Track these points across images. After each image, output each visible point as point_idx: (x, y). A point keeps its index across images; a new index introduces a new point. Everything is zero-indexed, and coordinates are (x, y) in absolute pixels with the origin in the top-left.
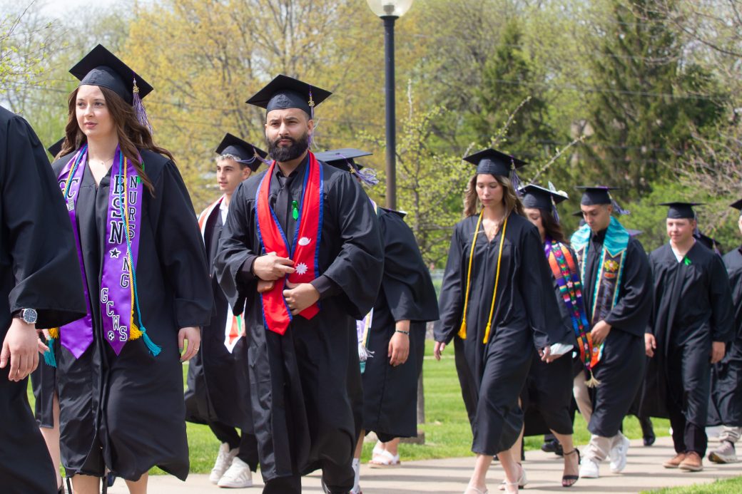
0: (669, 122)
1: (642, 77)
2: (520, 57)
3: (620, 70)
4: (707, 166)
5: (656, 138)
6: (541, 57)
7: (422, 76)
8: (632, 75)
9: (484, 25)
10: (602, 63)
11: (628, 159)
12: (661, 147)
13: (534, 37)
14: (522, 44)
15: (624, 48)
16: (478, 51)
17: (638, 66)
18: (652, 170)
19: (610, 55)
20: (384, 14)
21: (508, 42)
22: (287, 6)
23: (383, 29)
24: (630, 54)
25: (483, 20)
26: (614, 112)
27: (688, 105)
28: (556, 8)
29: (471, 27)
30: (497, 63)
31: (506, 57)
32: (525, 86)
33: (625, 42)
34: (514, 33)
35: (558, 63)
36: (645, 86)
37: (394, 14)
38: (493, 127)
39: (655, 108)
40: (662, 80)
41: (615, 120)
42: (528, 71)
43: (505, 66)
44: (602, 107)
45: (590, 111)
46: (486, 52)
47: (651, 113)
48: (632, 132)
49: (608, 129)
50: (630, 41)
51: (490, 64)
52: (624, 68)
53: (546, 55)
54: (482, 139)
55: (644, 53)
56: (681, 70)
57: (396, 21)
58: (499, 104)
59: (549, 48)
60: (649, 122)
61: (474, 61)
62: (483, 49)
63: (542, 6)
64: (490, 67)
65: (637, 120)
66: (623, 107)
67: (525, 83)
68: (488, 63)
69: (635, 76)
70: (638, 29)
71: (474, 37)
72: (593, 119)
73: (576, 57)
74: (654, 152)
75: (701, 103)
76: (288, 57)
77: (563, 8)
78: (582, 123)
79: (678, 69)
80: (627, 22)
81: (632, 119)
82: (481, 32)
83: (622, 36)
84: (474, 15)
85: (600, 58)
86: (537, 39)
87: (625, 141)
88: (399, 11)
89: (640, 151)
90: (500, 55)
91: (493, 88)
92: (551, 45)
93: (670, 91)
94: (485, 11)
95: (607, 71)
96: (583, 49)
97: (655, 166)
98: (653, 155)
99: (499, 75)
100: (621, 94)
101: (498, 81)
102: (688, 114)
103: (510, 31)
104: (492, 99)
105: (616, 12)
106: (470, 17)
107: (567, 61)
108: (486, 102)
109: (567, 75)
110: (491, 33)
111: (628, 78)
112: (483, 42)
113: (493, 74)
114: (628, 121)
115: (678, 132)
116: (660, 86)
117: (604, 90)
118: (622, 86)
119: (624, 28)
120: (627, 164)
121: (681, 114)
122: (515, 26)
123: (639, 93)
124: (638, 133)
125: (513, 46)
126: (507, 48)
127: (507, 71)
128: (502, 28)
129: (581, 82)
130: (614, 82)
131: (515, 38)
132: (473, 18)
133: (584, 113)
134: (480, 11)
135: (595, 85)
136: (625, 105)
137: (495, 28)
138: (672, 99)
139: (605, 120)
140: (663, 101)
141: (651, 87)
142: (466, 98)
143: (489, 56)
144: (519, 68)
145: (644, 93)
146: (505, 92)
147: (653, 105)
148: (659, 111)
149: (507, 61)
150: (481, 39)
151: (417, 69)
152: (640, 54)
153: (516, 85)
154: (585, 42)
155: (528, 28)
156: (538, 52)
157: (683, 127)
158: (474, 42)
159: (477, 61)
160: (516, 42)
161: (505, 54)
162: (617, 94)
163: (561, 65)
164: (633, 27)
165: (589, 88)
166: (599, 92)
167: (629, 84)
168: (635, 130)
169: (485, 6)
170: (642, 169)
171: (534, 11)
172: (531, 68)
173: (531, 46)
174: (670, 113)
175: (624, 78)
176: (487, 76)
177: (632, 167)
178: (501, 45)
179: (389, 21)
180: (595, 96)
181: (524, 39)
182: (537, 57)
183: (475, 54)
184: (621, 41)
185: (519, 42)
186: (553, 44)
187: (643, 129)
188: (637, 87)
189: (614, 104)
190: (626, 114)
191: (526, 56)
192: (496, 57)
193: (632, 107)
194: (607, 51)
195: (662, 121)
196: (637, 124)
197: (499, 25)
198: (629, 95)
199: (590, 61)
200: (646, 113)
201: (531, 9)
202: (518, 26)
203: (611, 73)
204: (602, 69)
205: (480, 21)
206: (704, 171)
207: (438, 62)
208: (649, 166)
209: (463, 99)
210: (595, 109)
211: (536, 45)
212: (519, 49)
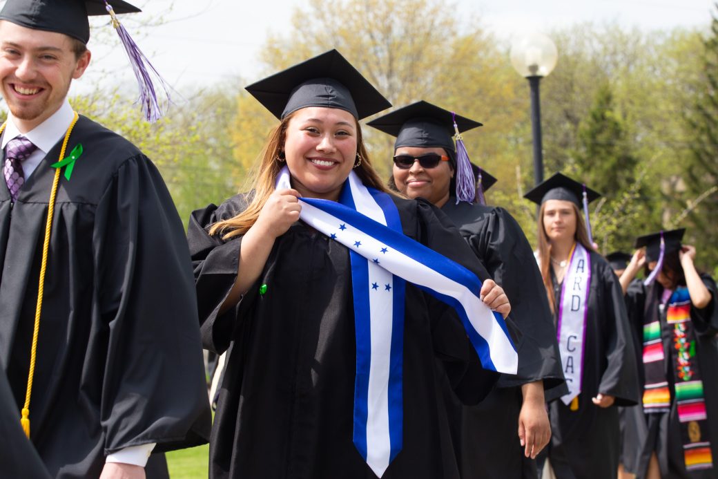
2: (613, 117)
3: (711, 125)
6: (633, 117)
9: (576, 89)
10: (694, 120)
13: (625, 98)
14: (615, 104)
15: (714, 103)
16: (570, 114)
19: (701, 112)
20: (529, 74)
21: (601, 104)
22: (388, 77)
23: (528, 89)
25: (574, 83)
26: (707, 167)
28: (645, 69)
29: (563, 91)
30: (591, 124)
31: (600, 119)
32: (619, 146)
34: (605, 95)
35: (650, 121)
37: (539, 73)
41: (708, 175)
42: (620, 131)
43: (598, 126)
44: (695, 163)
45: (682, 167)
46: (579, 115)
49: (700, 183)
51: (584, 126)
53: (638, 116)
57: (542, 81)
58: (593, 164)
59: (641, 108)
61: (567, 123)
62: (575, 111)
63: (631, 67)
64: (584, 128)
66: (715, 162)
67: (619, 142)
68: (581, 126)
71: (566, 101)
72: (686, 175)
73: (666, 116)
78: (673, 179)
82: (573, 96)
83: (713, 93)
84: (566, 79)
85: (689, 114)
86: (628, 100)
88: (544, 71)
90: (594, 117)
91: (588, 148)
92: (642, 105)
94: (576, 75)
95: (699, 127)
96: (672, 107)
99: (593, 135)
100: (712, 149)
101: (593, 141)
103: (602, 93)
104: (588, 158)
105: (706, 70)
106: (562, 82)
107: (658, 119)
108: (582, 162)
110: (582, 96)
112: (575, 105)
113: (587, 134)
117: (697, 146)
118: (713, 140)
119: (714, 84)
122: (606, 88)
125: (606, 107)
126: (599, 110)
127: (600, 131)
128: (593, 91)
129: (671, 139)
130: (704, 138)
131: (607, 99)
132: (564, 82)
133: (677, 169)
134: (571, 74)
135: (687, 142)
137: (587, 91)
139: (698, 176)
143: (583, 118)
144: (612, 128)
146: (599, 152)
149: (601, 122)
150: (573, 102)
151: (511, 134)
153: (611, 145)
154: (675, 101)
155: (619, 88)
156: (630, 112)
158: (567, 106)
159: (570, 123)
160: (608, 104)
161: (599, 115)
162: (709, 149)
163: (653, 124)
165: (681, 145)
166: (691, 148)
169: (576, 70)
171: (626, 73)
172: (624, 128)
173: (622, 107)
176: (581, 136)
178: (594, 107)
179: (535, 81)
180: (687, 152)
181: (616, 100)
182: (629, 117)
183: (569, 117)
184: (711, 98)
185: (611, 104)
186: (644, 103)
189: (706, 159)
191: (617, 115)
192: (590, 119)
194: (699, 108)
197: (590, 88)
199: (681, 119)
201: (620, 71)
202: (610, 89)
203: (702, 129)
204: (695, 126)
205: (571, 84)
210: (688, 165)
211: (628, 105)
212: (611, 110)
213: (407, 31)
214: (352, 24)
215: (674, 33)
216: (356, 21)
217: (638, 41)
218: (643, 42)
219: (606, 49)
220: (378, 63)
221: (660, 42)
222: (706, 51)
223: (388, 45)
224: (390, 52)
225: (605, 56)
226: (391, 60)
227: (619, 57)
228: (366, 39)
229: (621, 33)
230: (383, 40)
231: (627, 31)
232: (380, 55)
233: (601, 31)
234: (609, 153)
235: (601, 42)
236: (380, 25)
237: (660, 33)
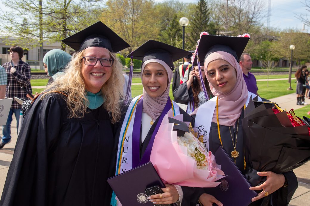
2: (177, 21)
3: (197, 24)
8: (199, 25)
15: (198, 20)
17: (200, 23)
21: (175, 18)
30: (172, 22)
43: (174, 22)
44: (193, 31)
46: (170, 20)
50: (199, 18)
51: (171, 22)
56: (208, 24)
58: (172, 30)
67: (178, 26)
70: (201, 16)
71: (168, 16)
72: (191, 33)
76: (133, 21)
78: (188, 34)
83: (197, 17)
85: (194, 22)
88: (186, 25)
90: (173, 20)
91: (171, 26)
99: (173, 24)
103: (175, 16)
105: (196, 12)
108: (170, 29)
110: (171, 16)
112: (170, 18)
113: (171, 24)
117: (193, 28)
130: (195, 26)
132: (167, 13)
144: (176, 23)
158: (168, 18)
164: (199, 15)
169: (170, 10)
178: (173, 18)
179: (184, 27)
185: (177, 17)
194: (195, 20)
197: (173, 14)
203: (195, 24)
204: (193, 24)
205: (169, 13)
207: (161, 21)
210: (191, 31)
212: (177, 19)
215: (190, 4)
218: (183, 5)
219: (176, 6)
221: (187, 5)
222: (197, 9)
225: (176, 8)
227: (179, 8)
229: (179, 3)
231: (181, 3)
234: (176, 28)
237: (187, 4)
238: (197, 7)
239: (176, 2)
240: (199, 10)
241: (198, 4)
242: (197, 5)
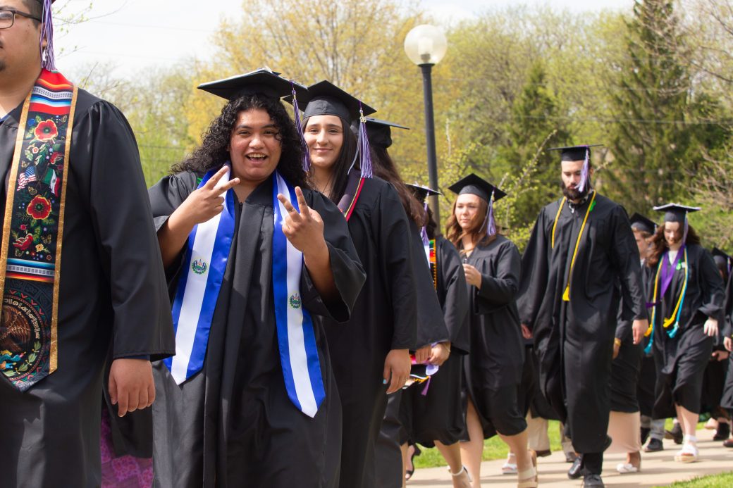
0: (683, 147)
1: (656, 107)
2: (545, 94)
3: (636, 101)
4: (719, 184)
5: (671, 160)
6: (564, 93)
7: (457, 116)
8: (647, 105)
9: (511, 67)
10: (619, 96)
11: (646, 181)
12: (676, 169)
13: (556, 75)
14: (547, 82)
15: (639, 82)
16: (506, 91)
17: (652, 98)
18: (668, 191)
19: (626, 89)
20: (422, 62)
21: (534, 81)
22: (333, 58)
23: (421, 75)
24: (644, 86)
25: (509, 62)
26: (632, 140)
27: (698, 130)
28: (575, 48)
29: (499, 69)
30: (525, 100)
31: (533, 95)
32: (551, 120)
33: (639, 76)
34: (538, 73)
35: (579, 97)
36: (659, 115)
37: (430, 61)
38: (524, 159)
39: (669, 135)
40: (673, 109)
41: (633, 147)
42: (553, 106)
43: (532, 102)
44: (621, 135)
45: (610, 139)
46: (514, 91)
47: (665, 139)
48: (648, 157)
49: (627, 155)
50: (644, 75)
51: (519, 102)
52: (640, 100)
53: (568, 92)
54: (515, 169)
55: (656, 85)
56: (692, 99)
58: (528, 137)
59: (571, 85)
60: (664, 148)
61: (504, 100)
62: (511, 88)
63: (563, 47)
64: (519, 105)
65: (653, 145)
66: (640, 135)
67: (551, 117)
68: (516, 102)
69: (650, 106)
70: (651, 64)
71: (502, 78)
72: (613, 147)
73: (596, 92)
74: (670, 174)
75: (710, 128)
77: (581, 48)
78: (604, 151)
79: (688, 98)
80: (640, 58)
81: (648, 145)
82: (508, 74)
83: (636, 71)
84: (502, 58)
85: (618, 91)
86: (559, 78)
87: (643, 165)
88: (434, 59)
89: (657, 173)
90: (528, 93)
91: (522, 123)
92: (572, 82)
93: (682, 118)
94: (512, 55)
95: (624, 103)
96: (601, 84)
97: (672, 186)
98: (670, 177)
99: (527, 111)
100: (637, 123)
101: (526, 117)
102: (698, 138)
103: (535, 71)
104: (522, 133)
105: (629, 50)
106: (498, 61)
107: (587, 95)
108: (517, 136)
109: (588, 108)
110: (517, 74)
111: (643, 108)
112: (510, 82)
113: (521, 110)
114: (645, 146)
115: (690, 155)
116: (671, 114)
117: (622, 120)
118: (638, 116)
119: (638, 63)
120: (647, 185)
121: (692, 138)
122: (539, 67)
123: (654, 122)
124: (655, 157)
125: (538, 84)
126: (532, 87)
127: (534, 107)
128: (527, 69)
129: (600, 114)
130: (630, 113)
131: (540, 77)
132: (500, 61)
133: (605, 142)
134: (507, 54)
135: (614, 116)
136: (642, 133)
137: (521, 70)
138: (684, 125)
139: (624, 148)
140: (675, 127)
141: (665, 116)
142: (498, 134)
143: (517, 94)
144: (545, 104)
145: (659, 121)
146: (533, 127)
147: (666, 132)
148: (672, 136)
149: (534, 98)
150: (509, 80)
151: (453, 110)
152: (653, 86)
153: (543, 120)
154: (603, 78)
155: (551, 68)
156: (561, 89)
157: (694, 150)
158: (502, 82)
159: (506, 99)
160: (540, 81)
161: (532, 92)
162: (634, 123)
163: (583, 99)
164: (645, 62)
165: (609, 119)
166: (618, 122)
167: (644, 113)
168: (651, 155)
169: (511, 49)
170: (660, 190)
171: (556, 52)
172: (556, 103)
173: (554, 84)
174: (682, 138)
175: (640, 109)
176: (516, 112)
177: (651, 188)
178: (527, 84)
179: (427, 68)
180: (614, 126)
181: (548, 78)
182: (560, 94)
183: (504, 94)
184: (635, 75)
185: (544, 81)
186: (574, 81)
187: (659, 154)
188: (651, 116)
189: (632, 132)
190: (643, 141)
191: (550, 93)
192: (523, 95)
193: (648, 134)
194: (624, 85)
195: (676, 145)
196: (653, 149)
197: (524, 67)
198: (645, 124)
199: (608, 95)
200: (661, 138)
201: (552, 51)
202: (542, 67)
203: (627, 104)
204: (620, 102)
205: (507, 63)
206: (716, 188)
207: (471, 103)
208: (665, 187)
209: (495, 134)
210: (615, 138)
211: (559, 82)
212: (544, 87)
213: (350, 16)
214: (300, 9)
215: (602, 15)
216: (303, 6)
217: (569, 22)
218: (573, 23)
219: (539, 30)
220: (323, 46)
221: (589, 22)
222: (630, 31)
223: (333, 28)
224: (335, 35)
225: (538, 36)
226: (335, 43)
227: (551, 38)
228: (312, 23)
229: (552, 15)
230: (327, 23)
231: (559, 14)
232: (325, 37)
233: (533, 13)
235: (534, 24)
236: (325, 9)
237: (590, 15)
238: (629, 26)
239: (540, 12)
240: (642, 39)
241: (635, 11)
242: (631, 17)
